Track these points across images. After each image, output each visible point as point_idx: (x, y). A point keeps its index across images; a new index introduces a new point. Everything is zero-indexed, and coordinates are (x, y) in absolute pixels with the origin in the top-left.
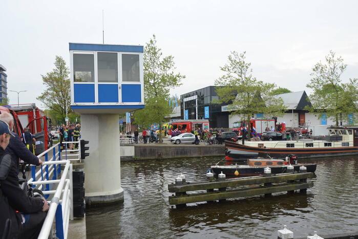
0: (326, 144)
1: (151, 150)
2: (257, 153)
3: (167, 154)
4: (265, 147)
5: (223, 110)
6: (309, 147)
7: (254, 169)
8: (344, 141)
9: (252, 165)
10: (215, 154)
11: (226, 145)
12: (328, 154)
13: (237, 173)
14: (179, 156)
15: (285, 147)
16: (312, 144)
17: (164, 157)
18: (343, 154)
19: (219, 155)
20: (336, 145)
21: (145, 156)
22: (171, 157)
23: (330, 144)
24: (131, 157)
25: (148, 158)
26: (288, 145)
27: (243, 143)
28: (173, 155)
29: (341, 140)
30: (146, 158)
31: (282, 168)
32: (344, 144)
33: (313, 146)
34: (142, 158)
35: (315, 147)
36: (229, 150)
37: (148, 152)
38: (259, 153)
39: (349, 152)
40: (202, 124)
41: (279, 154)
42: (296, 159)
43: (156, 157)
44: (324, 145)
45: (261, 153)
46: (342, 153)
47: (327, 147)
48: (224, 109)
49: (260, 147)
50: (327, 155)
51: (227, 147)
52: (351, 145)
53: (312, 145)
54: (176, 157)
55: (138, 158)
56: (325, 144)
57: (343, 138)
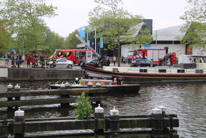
0: (179, 71)
1: (24, 72)
3: (39, 76)
4: (118, 71)
6: (162, 73)
8: (197, 68)
12: (179, 79)
14: (50, 78)
15: (138, 72)
17: (36, 78)
21: (17, 78)
22: (42, 79)
23: (183, 71)
24: (4, 78)
25: (21, 79)
26: (141, 71)
28: (45, 77)
29: (195, 67)
30: (18, 79)
31: (107, 87)
32: (197, 71)
34: (16, 79)
35: (168, 73)
36: (88, 73)
37: (20, 74)
38: (112, 76)
39: (202, 79)
40: (85, 52)
41: (131, 78)
42: (122, 80)
43: (28, 78)
44: (177, 71)
46: (194, 79)
47: (180, 73)
49: (114, 71)
50: (178, 81)
52: (205, 72)
53: (164, 71)
54: (47, 79)
55: (11, 78)
57: (197, 66)
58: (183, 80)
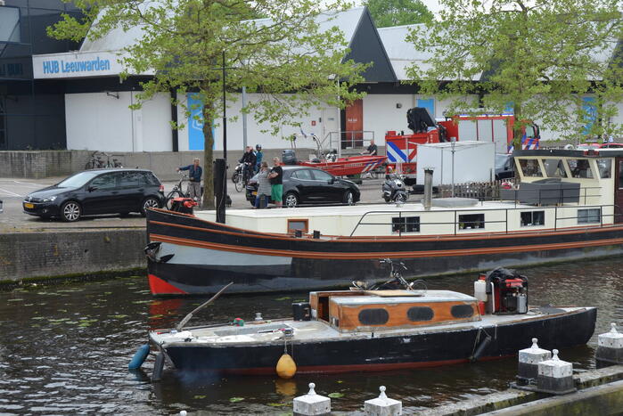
0: (526, 218)
2: (287, 261)
4: (317, 234)
5: (39, 73)
6: (469, 231)
7: (364, 342)
8: (584, 203)
9: (350, 326)
10: (77, 268)
11: (152, 228)
12: (534, 254)
13: (286, 364)
15: (386, 231)
16: (482, 216)
18: (583, 255)
19: (94, 269)
20: (561, 218)
23: (539, 218)
26: (398, 223)
27: (221, 217)
29: (576, 199)
31: (476, 331)
32: (583, 215)
33: (482, 226)
35: (491, 228)
36: (166, 248)
38: (294, 259)
44: (519, 219)
45: (307, 261)
46: (580, 249)
47: (530, 228)
48: (44, 67)
49: (299, 233)
50: (532, 261)
51: (154, 238)
52: (608, 220)
53: (477, 220)
56: (523, 215)
57: (582, 192)
58: (547, 256)
